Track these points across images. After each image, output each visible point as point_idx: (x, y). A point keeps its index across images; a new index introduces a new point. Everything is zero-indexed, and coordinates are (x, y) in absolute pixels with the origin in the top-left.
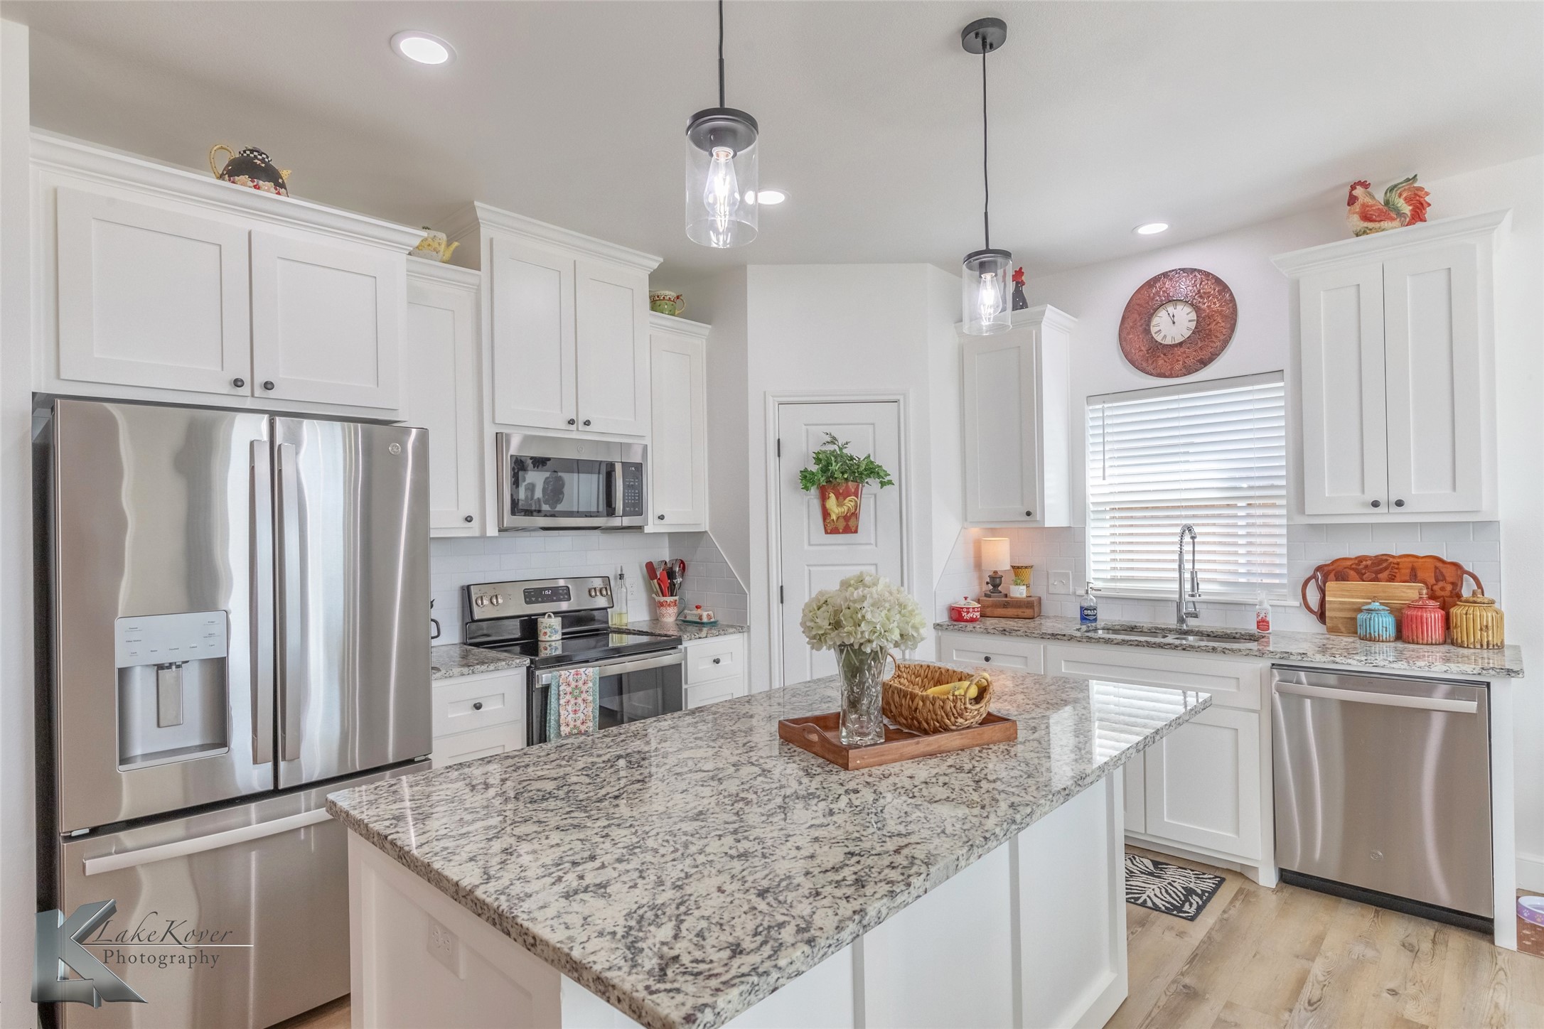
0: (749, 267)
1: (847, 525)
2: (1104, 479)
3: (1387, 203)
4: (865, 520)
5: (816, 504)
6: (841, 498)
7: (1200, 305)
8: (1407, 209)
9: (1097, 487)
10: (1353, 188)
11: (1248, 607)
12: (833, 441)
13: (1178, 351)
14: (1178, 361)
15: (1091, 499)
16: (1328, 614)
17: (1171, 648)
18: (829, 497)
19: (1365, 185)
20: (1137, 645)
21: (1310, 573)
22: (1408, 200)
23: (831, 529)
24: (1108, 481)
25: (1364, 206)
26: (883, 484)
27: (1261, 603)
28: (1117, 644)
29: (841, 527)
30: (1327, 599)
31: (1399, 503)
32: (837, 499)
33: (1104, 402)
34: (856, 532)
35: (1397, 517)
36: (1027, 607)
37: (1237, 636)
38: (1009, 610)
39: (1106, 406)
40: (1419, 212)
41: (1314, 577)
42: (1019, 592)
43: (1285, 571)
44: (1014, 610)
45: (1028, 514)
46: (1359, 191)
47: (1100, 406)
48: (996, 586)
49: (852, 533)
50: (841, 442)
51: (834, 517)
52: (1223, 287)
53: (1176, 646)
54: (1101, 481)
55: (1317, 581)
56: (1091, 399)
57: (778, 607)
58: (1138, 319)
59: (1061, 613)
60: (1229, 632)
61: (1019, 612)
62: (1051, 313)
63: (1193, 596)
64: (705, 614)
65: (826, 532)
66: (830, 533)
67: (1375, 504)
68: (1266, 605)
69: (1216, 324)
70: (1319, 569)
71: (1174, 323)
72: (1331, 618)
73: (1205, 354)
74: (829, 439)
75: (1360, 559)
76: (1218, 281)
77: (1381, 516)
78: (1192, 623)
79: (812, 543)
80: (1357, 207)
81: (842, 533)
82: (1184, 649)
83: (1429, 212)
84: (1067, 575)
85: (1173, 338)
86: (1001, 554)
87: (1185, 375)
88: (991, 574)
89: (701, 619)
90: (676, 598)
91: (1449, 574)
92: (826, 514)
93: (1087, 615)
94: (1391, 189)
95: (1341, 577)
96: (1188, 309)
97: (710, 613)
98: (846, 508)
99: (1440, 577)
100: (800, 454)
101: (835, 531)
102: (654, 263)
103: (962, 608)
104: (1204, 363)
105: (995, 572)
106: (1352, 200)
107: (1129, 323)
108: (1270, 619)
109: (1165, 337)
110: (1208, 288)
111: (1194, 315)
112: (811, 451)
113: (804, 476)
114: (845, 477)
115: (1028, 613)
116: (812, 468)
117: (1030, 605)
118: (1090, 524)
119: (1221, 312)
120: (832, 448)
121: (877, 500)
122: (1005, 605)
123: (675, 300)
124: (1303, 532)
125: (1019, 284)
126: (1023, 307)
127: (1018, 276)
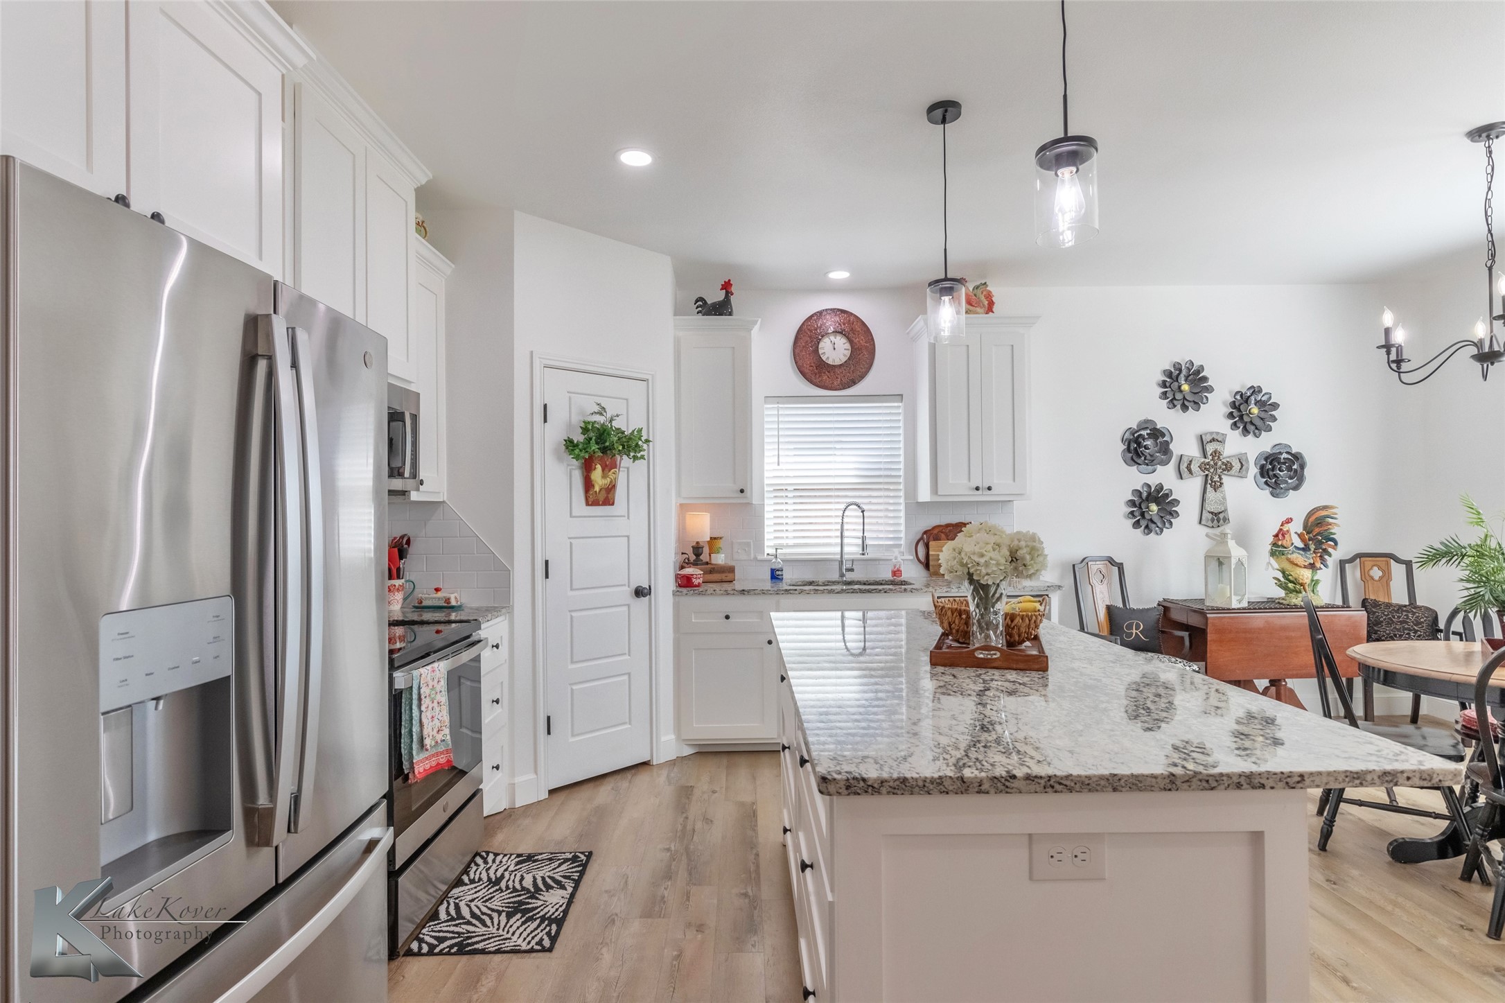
0: (514, 214)
1: (606, 497)
2: (778, 465)
3: (974, 295)
4: (620, 496)
5: (578, 476)
6: (607, 470)
7: (854, 339)
8: (986, 302)
9: (771, 472)
11: (881, 562)
12: (602, 411)
13: (838, 371)
14: (837, 378)
15: (766, 482)
16: (931, 563)
17: (876, 592)
18: (595, 468)
20: (852, 592)
21: (919, 537)
22: (985, 297)
23: (590, 501)
24: (781, 466)
26: (635, 458)
27: (896, 558)
28: (838, 593)
29: (600, 500)
30: (931, 553)
31: (989, 488)
32: (603, 470)
33: (778, 403)
34: (613, 504)
35: (985, 496)
36: (729, 572)
37: (883, 582)
38: (715, 575)
39: (780, 406)
40: (990, 308)
41: (922, 538)
42: (720, 559)
43: (903, 535)
44: (719, 575)
45: (742, 491)
47: (776, 406)
48: (699, 555)
49: (610, 505)
50: (608, 414)
51: (597, 488)
52: (867, 331)
53: (880, 590)
54: (776, 467)
55: (924, 541)
56: (768, 399)
57: (542, 583)
58: (809, 341)
59: (752, 575)
60: (878, 580)
61: (721, 577)
62: (755, 331)
63: (863, 554)
64: (452, 597)
65: (587, 504)
66: (591, 505)
67: (977, 489)
69: (863, 356)
70: (925, 532)
71: (834, 349)
72: (933, 566)
74: (597, 409)
75: (949, 525)
76: (863, 324)
78: (849, 576)
79: (574, 514)
81: (602, 505)
82: (885, 592)
83: (995, 308)
84: (748, 544)
85: (834, 360)
86: (702, 526)
87: (841, 389)
88: (694, 544)
89: (449, 603)
90: (403, 581)
92: (588, 484)
93: (775, 576)
94: (977, 287)
95: (939, 537)
96: (844, 340)
97: (456, 594)
98: (609, 480)
100: (566, 422)
101: (594, 503)
103: (693, 575)
104: (853, 383)
105: (698, 543)
107: (801, 343)
108: (902, 569)
109: (828, 358)
110: (858, 327)
111: (848, 346)
112: (577, 420)
113: (570, 445)
114: (611, 448)
115: (730, 576)
116: (578, 438)
117: (731, 570)
118: (766, 502)
119: (866, 347)
120: (601, 419)
121: (629, 473)
122: (711, 571)
123: (420, 225)
124: (915, 507)
125: (728, 293)
126: (730, 314)
127: (727, 286)
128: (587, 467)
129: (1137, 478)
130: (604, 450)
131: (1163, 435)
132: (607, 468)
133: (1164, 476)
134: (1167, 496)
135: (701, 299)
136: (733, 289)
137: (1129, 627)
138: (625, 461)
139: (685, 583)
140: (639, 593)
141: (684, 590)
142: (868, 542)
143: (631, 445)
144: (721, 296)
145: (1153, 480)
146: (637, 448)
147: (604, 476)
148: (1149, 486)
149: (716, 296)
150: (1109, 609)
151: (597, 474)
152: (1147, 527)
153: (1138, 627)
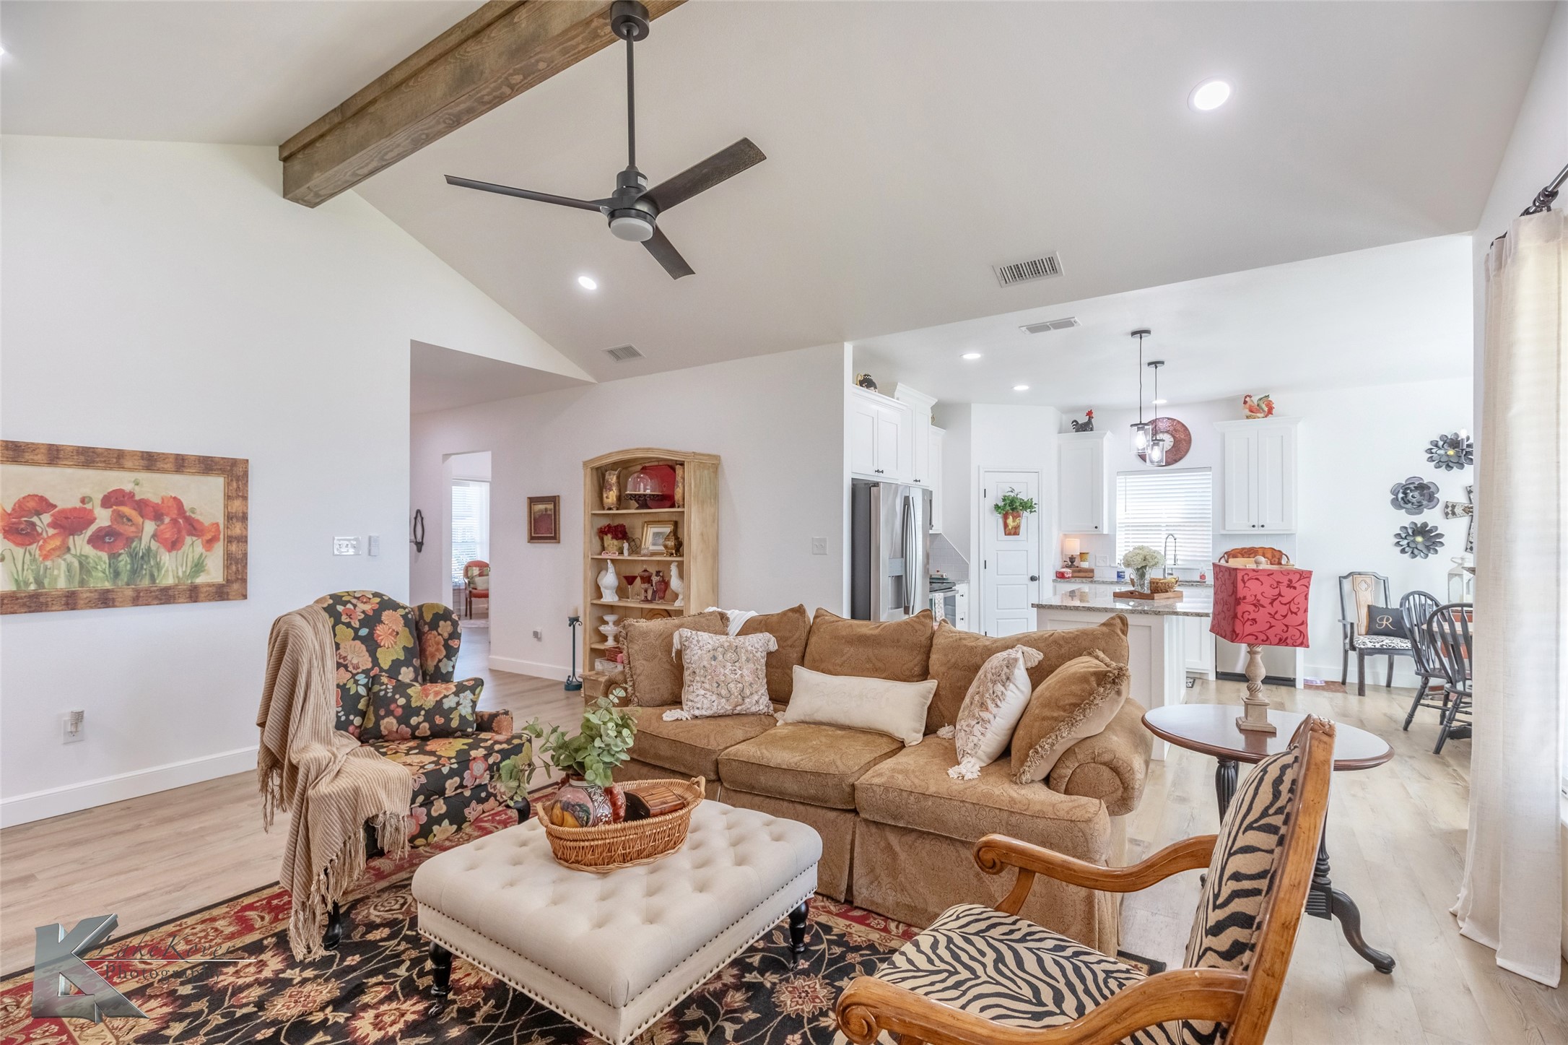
0: (972, 405)
1: (1015, 531)
2: (1126, 511)
3: (1258, 405)
4: (1022, 530)
5: (1001, 521)
7: (1176, 435)
8: (1266, 409)
9: (1121, 516)
10: (1246, 397)
11: (1194, 570)
12: (1013, 491)
14: (1164, 459)
15: (1118, 521)
18: (1009, 518)
19: (1250, 396)
21: (1222, 554)
22: (1267, 405)
23: (1008, 533)
24: (1128, 513)
25: (1250, 406)
26: (1031, 512)
27: (1202, 568)
29: (1012, 532)
31: (1263, 526)
32: (1013, 519)
33: (1125, 475)
35: (1262, 531)
36: (1090, 572)
38: (1082, 573)
39: (1125, 477)
40: (1270, 411)
41: (1224, 556)
42: (1085, 565)
43: (1211, 554)
44: (1084, 573)
45: (1096, 527)
46: (1248, 399)
48: (1072, 562)
49: (1018, 535)
50: (1016, 492)
51: (1010, 527)
52: (1186, 429)
54: (1124, 512)
55: (1225, 558)
56: (1119, 473)
57: (984, 570)
59: (1106, 574)
61: (1086, 574)
62: (1109, 434)
63: (1175, 565)
65: (1006, 535)
67: (1254, 526)
68: (1204, 569)
69: (1183, 443)
70: (1226, 553)
73: (1178, 457)
74: (1010, 490)
75: (1243, 549)
76: (1183, 425)
77: (1255, 531)
79: (999, 539)
80: (1247, 405)
81: (1013, 535)
83: (1274, 411)
84: (1106, 557)
86: (1075, 547)
87: (1166, 465)
88: (1070, 556)
89: (945, 576)
91: (1277, 555)
92: (1006, 525)
93: (1119, 574)
94: (1260, 399)
95: (1235, 556)
96: (1169, 436)
98: (1017, 523)
99: (1273, 556)
100: (995, 497)
101: (1009, 534)
102: (934, 401)
103: (1065, 572)
104: (1177, 461)
105: (1072, 556)
106: (1245, 402)
108: (1206, 574)
110: (1179, 427)
111: (1172, 440)
112: (1001, 496)
113: (997, 507)
114: (1016, 508)
115: (1091, 575)
116: (1001, 504)
117: (1092, 571)
118: (1118, 533)
119: (1185, 440)
120: (1012, 494)
121: (1027, 519)
122: (1080, 571)
123: (933, 418)
124: (1221, 537)
125: (1090, 418)
126: (1092, 430)
127: (1090, 414)
128: (1005, 517)
129: (1405, 519)
130: (1013, 509)
131: (1429, 488)
132: (1015, 518)
133: (1431, 517)
134: (1431, 531)
135: (1075, 421)
136: (1093, 415)
137: (1382, 620)
138: (1026, 514)
139: (1061, 576)
140: (1033, 579)
141: (1059, 580)
142: (1178, 557)
143: (1028, 506)
144: (1086, 419)
145: (1419, 519)
146: (1031, 507)
147: (1014, 521)
148: (1416, 524)
149: (1083, 419)
150: (1371, 609)
151: (1010, 520)
152: (1412, 553)
153: (1388, 620)
